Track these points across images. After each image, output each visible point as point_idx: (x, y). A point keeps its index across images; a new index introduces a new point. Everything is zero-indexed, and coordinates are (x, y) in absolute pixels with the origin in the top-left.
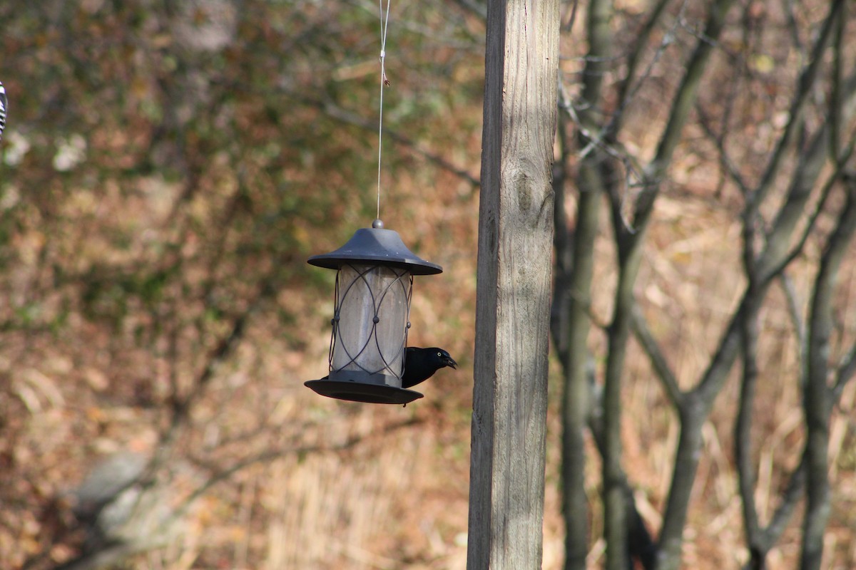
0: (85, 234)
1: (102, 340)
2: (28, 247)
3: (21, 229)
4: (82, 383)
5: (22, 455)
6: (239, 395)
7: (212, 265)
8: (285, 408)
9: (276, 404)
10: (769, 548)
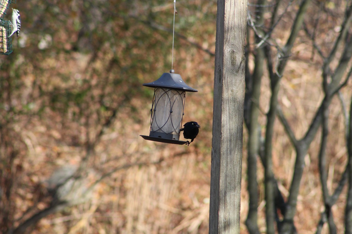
0: (52, 75)
1: (59, 119)
2: (28, 80)
3: (26, 73)
4: (50, 136)
5: (26, 166)
6: (114, 142)
7: (103, 88)
8: (133, 147)
9: (130, 145)
10: (333, 204)
